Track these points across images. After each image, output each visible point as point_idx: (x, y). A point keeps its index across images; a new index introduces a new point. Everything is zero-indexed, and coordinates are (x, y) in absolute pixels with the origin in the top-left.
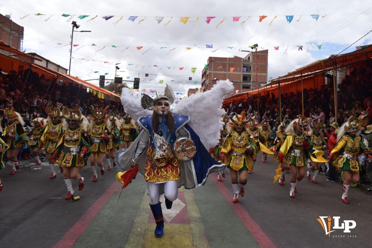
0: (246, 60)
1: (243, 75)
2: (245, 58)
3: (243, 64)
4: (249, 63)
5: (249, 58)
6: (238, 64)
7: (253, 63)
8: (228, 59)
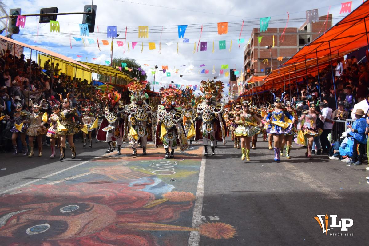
3: (299, 35)
4: (307, 34)
5: (306, 28)
6: (293, 35)
7: (313, 33)
8: (278, 29)
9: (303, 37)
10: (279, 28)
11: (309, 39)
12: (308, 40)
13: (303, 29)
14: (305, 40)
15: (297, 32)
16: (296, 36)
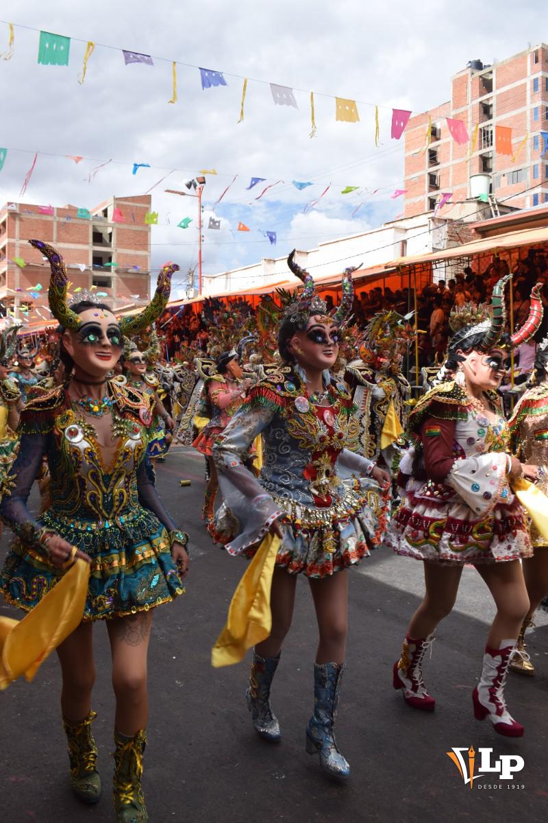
0: (96, 215)
1: (94, 252)
2: (94, 211)
3: (94, 226)
4: (107, 225)
5: (105, 212)
6: (82, 225)
7: (117, 225)
8: (55, 210)
9: (100, 230)
10: (58, 209)
11: (111, 234)
12: (108, 236)
13: (100, 213)
14: (103, 236)
15: (91, 220)
16: (88, 226)
